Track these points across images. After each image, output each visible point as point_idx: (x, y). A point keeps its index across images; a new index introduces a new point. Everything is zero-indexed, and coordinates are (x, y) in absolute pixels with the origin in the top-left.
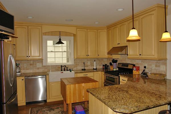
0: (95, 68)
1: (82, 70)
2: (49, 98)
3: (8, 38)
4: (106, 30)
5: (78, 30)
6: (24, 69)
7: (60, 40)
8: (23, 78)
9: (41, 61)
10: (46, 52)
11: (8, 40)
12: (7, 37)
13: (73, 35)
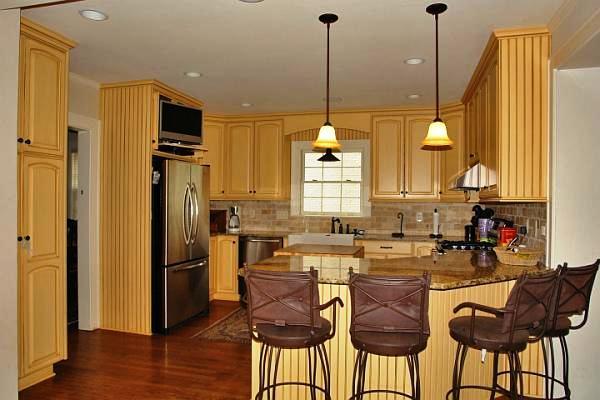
0: (436, 233)
1: (395, 235)
4: (462, 113)
6: (249, 223)
7: (329, 150)
8: (235, 239)
9: (286, 203)
10: (302, 184)
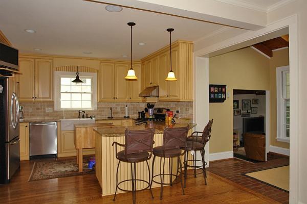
1: (109, 117)
2: (61, 152)
3: (12, 75)
4: (140, 65)
5: (101, 64)
6: (28, 115)
7: (78, 77)
8: (27, 124)
9: (51, 104)
10: (59, 93)
11: (11, 77)
12: (10, 74)
13: (96, 71)
